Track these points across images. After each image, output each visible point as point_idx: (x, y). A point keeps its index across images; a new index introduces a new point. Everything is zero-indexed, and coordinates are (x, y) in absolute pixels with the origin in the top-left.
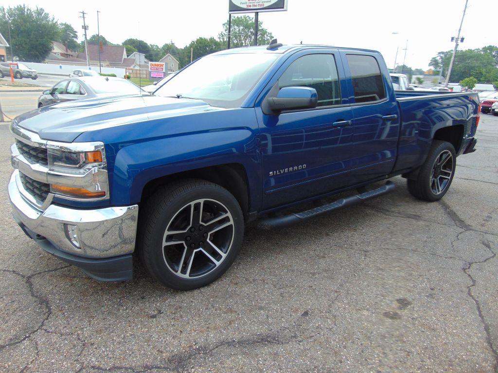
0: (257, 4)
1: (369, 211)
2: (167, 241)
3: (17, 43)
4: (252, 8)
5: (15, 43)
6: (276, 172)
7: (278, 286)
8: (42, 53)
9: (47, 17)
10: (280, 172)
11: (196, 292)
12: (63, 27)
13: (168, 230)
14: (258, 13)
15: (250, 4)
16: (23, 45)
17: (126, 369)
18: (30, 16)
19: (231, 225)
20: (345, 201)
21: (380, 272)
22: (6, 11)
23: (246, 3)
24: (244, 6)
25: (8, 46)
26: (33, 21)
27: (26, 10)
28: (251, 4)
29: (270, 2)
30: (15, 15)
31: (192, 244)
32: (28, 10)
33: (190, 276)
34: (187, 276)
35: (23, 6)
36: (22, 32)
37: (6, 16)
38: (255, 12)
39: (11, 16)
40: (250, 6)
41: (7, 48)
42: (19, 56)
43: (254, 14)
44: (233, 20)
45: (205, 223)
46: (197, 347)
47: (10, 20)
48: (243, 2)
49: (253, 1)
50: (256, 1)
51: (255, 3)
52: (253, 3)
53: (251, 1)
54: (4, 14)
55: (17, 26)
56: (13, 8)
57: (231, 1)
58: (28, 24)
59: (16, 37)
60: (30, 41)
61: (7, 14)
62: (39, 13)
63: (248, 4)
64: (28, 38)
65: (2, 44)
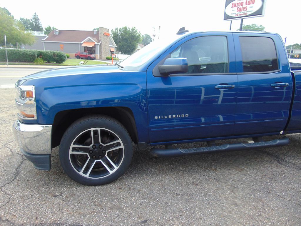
0: (243, 14)
1: (268, 159)
2: (72, 151)
3: (121, 45)
4: (239, 16)
5: (120, 45)
6: (161, 117)
7: (144, 197)
9: (137, 32)
10: (164, 117)
11: (92, 188)
12: (146, 36)
13: (74, 144)
14: (243, 19)
15: (237, 14)
16: (124, 46)
17: (12, 223)
18: (129, 31)
19: (122, 148)
20: (228, 146)
21: (233, 206)
22: (118, 29)
23: (235, 13)
24: (234, 16)
25: (116, 46)
26: (130, 34)
28: (239, 14)
29: (252, 11)
30: (122, 31)
31: (93, 156)
32: (128, 28)
33: (89, 176)
34: (87, 176)
35: (126, 27)
36: (124, 39)
37: (118, 32)
38: (241, 19)
39: (120, 31)
40: (238, 15)
41: (115, 47)
42: (121, 52)
43: (241, 20)
44: (244, 27)
45: (104, 144)
46: (58, 222)
47: (119, 33)
48: (233, 13)
49: (240, 12)
50: (242, 12)
51: (241, 13)
52: (240, 13)
53: (239, 12)
54: (118, 31)
55: (122, 37)
56: (122, 28)
57: (225, 13)
58: (127, 35)
59: (121, 42)
60: (127, 43)
61: (119, 31)
62: (133, 30)
63: (236, 14)
64: (127, 42)
65: (113, 45)
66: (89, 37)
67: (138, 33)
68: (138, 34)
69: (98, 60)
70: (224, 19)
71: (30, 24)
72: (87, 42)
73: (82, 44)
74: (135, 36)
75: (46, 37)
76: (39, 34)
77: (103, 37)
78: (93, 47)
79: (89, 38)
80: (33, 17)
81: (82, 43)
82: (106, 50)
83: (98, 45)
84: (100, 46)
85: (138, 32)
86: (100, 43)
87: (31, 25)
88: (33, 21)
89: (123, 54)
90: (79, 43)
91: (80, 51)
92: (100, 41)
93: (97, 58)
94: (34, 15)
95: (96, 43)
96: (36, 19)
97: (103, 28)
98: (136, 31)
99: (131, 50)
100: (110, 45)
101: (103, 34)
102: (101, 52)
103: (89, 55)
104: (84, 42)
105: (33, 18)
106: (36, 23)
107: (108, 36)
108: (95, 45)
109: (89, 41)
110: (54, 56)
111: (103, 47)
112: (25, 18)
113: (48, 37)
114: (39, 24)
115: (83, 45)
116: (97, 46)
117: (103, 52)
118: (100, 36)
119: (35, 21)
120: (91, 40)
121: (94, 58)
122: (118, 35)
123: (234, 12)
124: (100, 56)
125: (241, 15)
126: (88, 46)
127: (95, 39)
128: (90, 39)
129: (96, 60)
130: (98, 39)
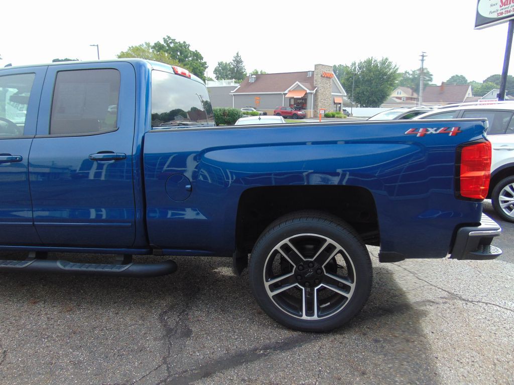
4: (504, 15)
8: (379, 99)
15: (501, 12)
16: (365, 93)
18: (376, 66)
22: (357, 64)
23: (497, 11)
24: (495, 16)
25: (346, 94)
26: (378, 71)
27: (373, 62)
28: (504, 11)
30: (363, 67)
32: (374, 61)
35: (371, 58)
36: (365, 81)
37: (357, 69)
38: (510, 21)
39: (360, 68)
42: (361, 103)
47: (359, 72)
48: (493, 11)
49: (506, 6)
50: (510, 5)
51: (508, 8)
52: (506, 8)
53: (503, 7)
54: (355, 68)
55: (363, 77)
56: (363, 61)
57: (478, 13)
58: (372, 73)
59: (360, 86)
60: (371, 88)
61: (357, 67)
62: (383, 63)
63: (499, 12)
64: (369, 86)
65: (341, 93)
66: (297, 82)
67: (393, 67)
68: (391, 71)
69: (311, 118)
70: (476, 26)
71: (230, 71)
72: (294, 90)
73: (286, 94)
74: (385, 74)
75: (237, 87)
76: (229, 83)
77: (319, 80)
78: (302, 99)
79: (297, 84)
80: (234, 59)
81: (286, 92)
82: (326, 101)
83: (312, 93)
84: (316, 95)
85: (393, 65)
86: (314, 91)
87: (232, 70)
88: (233, 65)
89: (364, 107)
90: (282, 93)
91: (284, 105)
92: (316, 87)
93: (308, 116)
94: (236, 55)
95: (308, 91)
96: (238, 61)
97: (320, 67)
98: (389, 65)
99: (378, 100)
100: (332, 94)
101: (320, 76)
102: (315, 106)
103: (296, 112)
104: (289, 91)
105: (234, 61)
106: (238, 67)
107: (330, 78)
108: (306, 94)
109: (298, 88)
110: (224, 115)
111: (320, 97)
112: (224, 62)
113: (239, 86)
114: (241, 69)
115: (287, 96)
116: (309, 95)
117: (320, 104)
118: (315, 79)
119: (237, 65)
120: (301, 87)
121: (302, 117)
122: (356, 74)
123: (493, 9)
124: (315, 112)
125: (507, 12)
126: (295, 97)
127: (308, 84)
128: (299, 85)
129: (307, 119)
130: (312, 84)
